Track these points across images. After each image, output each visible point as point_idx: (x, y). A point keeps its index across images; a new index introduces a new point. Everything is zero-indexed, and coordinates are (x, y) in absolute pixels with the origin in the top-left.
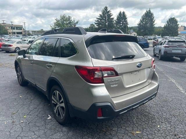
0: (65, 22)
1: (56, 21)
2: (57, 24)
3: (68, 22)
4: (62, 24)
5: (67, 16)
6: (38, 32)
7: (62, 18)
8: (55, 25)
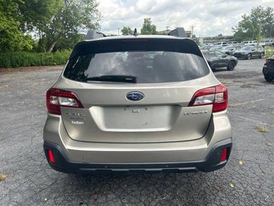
0: (259, 19)
1: (243, 19)
2: (245, 24)
3: (265, 19)
4: (253, 23)
5: (265, 9)
6: (214, 38)
7: (255, 14)
8: (240, 26)
